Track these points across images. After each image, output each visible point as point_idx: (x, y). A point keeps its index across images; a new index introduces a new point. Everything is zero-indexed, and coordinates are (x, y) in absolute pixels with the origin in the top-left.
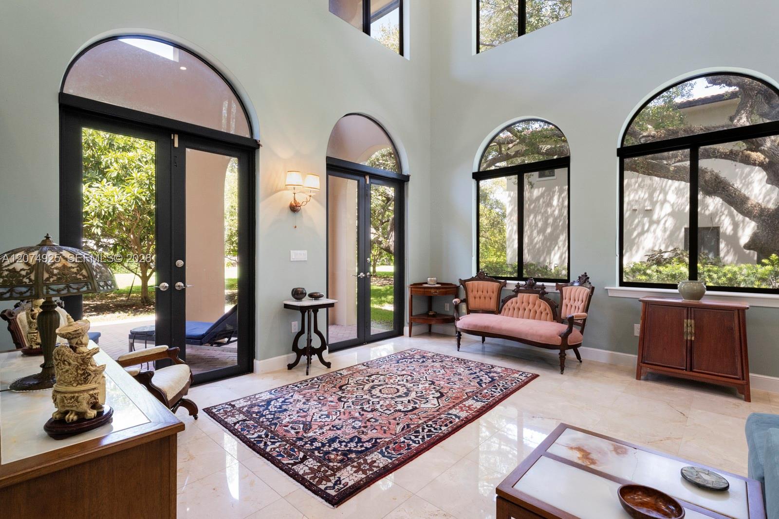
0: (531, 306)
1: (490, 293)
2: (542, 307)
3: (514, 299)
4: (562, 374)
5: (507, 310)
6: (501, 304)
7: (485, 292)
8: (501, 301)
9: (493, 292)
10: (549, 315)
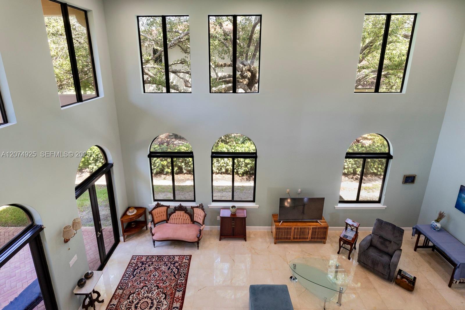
0: (182, 217)
1: (163, 213)
2: (187, 217)
3: (174, 214)
4: (198, 249)
5: (172, 220)
6: (168, 216)
7: (161, 213)
8: (168, 215)
9: (164, 212)
10: (189, 220)
